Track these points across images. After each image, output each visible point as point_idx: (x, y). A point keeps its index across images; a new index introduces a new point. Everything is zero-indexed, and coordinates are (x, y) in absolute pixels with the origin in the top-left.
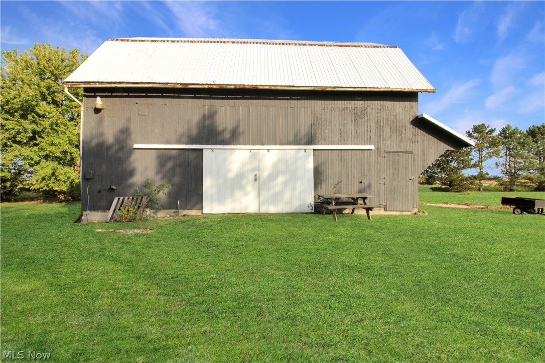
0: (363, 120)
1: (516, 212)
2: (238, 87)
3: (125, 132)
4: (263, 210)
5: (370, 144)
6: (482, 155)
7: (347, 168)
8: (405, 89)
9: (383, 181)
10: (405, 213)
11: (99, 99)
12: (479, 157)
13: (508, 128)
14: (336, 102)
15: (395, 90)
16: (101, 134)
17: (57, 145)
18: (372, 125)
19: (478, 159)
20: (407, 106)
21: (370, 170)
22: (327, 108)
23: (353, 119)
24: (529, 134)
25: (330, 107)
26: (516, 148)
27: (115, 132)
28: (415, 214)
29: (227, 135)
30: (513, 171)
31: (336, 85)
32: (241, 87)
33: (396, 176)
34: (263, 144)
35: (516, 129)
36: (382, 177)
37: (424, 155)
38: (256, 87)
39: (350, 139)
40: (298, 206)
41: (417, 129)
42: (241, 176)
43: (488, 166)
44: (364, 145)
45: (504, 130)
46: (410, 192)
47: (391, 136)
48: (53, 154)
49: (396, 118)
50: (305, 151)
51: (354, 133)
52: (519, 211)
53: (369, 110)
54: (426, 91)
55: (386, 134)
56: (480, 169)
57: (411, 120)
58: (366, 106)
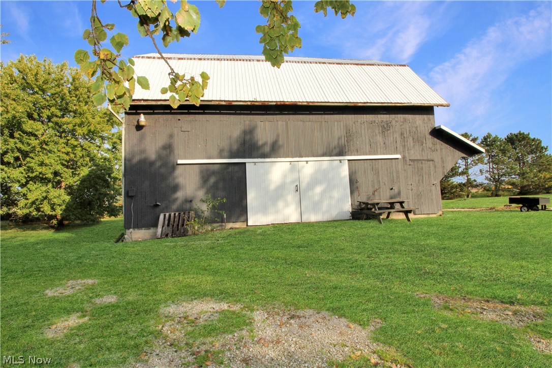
0: (389, 131)
1: (523, 210)
2: (279, 103)
3: (168, 148)
4: (305, 219)
5: (397, 154)
6: (468, 162)
7: (378, 176)
8: (424, 104)
9: (410, 187)
10: (431, 216)
11: (142, 116)
12: (465, 165)
13: (489, 136)
14: (365, 116)
15: (417, 104)
16: (143, 151)
17: (48, 165)
18: (397, 136)
19: (464, 167)
20: (426, 119)
21: (398, 177)
22: (357, 122)
23: (381, 131)
24: (508, 142)
25: (359, 121)
26: (498, 155)
27: (157, 149)
28: (441, 215)
29: (267, 149)
30: (497, 177)
31: (365, 101)
32: (282, 103)
33: (421, 181)
34: (301, 156)
35: (496, 137)
36: (410, 183)
37: (443, 162)
38: (295, 103)
39: (379, 150)
40: (337, 214)
41: (435, 139)
42: (282, 187)
43: (474, 173)
44: (392, 154)
45: (485, 139)
46: (434, 196)
47: (414, 145)
48: (44, 175)
49: (417, 130)
50: (341, 162)
51: (382, 144)
52: (526, 208)
53: (394, 123)
54: (442, 105)
55: (410, 144)
56: (467, 177)
57: (430, 131)
58: (391, 119)
